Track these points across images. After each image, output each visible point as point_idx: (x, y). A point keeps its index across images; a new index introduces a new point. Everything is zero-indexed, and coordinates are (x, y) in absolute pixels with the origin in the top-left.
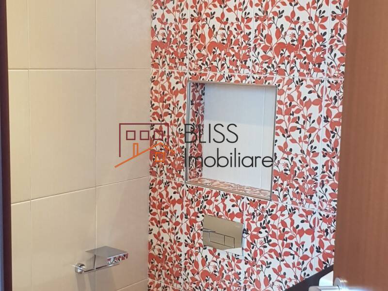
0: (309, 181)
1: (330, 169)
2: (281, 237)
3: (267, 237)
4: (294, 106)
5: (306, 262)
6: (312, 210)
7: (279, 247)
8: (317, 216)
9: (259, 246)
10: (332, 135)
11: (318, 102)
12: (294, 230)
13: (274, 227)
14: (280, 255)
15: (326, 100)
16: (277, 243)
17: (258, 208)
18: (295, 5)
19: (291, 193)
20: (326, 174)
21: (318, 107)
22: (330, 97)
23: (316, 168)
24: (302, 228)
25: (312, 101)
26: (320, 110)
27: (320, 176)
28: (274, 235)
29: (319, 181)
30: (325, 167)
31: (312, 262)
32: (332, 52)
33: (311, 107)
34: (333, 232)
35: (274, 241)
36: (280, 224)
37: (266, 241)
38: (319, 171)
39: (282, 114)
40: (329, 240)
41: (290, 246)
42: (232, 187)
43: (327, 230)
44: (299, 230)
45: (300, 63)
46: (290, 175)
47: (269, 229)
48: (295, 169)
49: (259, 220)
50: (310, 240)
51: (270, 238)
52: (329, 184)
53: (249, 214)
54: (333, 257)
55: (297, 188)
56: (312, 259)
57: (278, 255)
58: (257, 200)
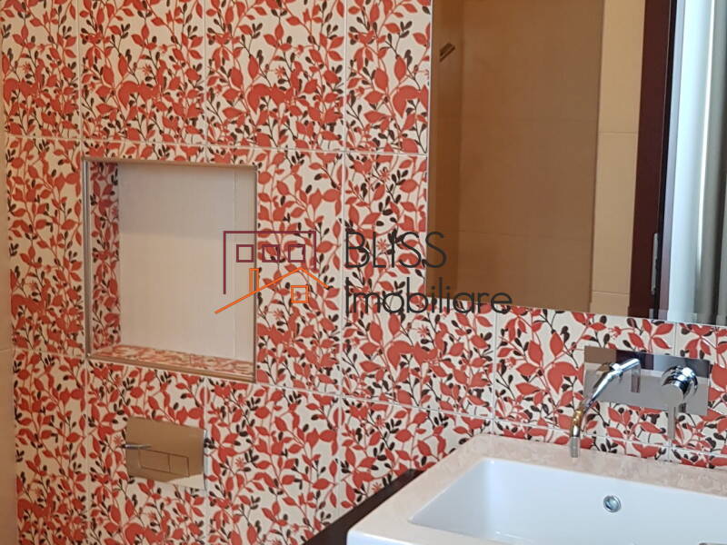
0: (325, 341)
1: (360, 318)
2: (277, 450)
3: (251, 452)
4: (291, 203)
5: (324, 492)
6: (332, 395)
7: (274, 467)
8: (340, 405)
9: (235, 468)
11: (333, 195)
12: (300, 433)
13: (262, 431)
14: (276, 482)
15: (348, 192)
16: (269, 461)
17: (232, 398)
18: (281, 14)
19: (291, 366)
20: (353, 327)
21: (333, 204)
22: (354, 185)
23: (336, 318)
24: (315, 430)
25: (322, 193)
26: (338, 211)
27: (343, 332)
28: (262, 447)
29: (342, 341)
30: (351, 315)
31: (336, 491)
32: (353, 102)
33: (322, 204)
34: (371, 433)
35: (263, 457)
36: (274, 425)
37: (250, 459)
38: (340, 323)
39: (268, 219)
40: (364, 449)
41: (293, 465)
42: (180, 359)
43: (359, 431)
44: (309, 434)
45: (297, 122)
46: (289, 333)
47: (253, 435)
48: (296, 322)
49: (233, 421)
50: (330, 451)
52: (359, 346)
53: (214, 411)
54: (373, 478)
55: (303, 357)
56: (334, 485)
57: (273, 484)
58: (228, 383)
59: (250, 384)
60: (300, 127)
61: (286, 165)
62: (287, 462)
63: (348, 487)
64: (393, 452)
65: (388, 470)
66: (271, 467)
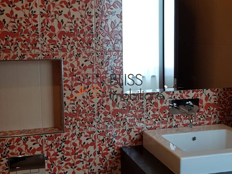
0: (90, 114)
1: (102, 104)
2: (74, 153)
3: (63, 156)
5: (91, 163)
6: (93, 131)
7: (73, 160)
8: (97, 133)
9: (57, 164)
10: (102, 84)
12: (82, 146)
13: (67, 148)
14: (73, 164)
16: (71, 158)
17: (55, 140)
18: (70, 8)
19: (78, 124)
20: (100, 107)
21: (92, 69)
23: (94, 105)
24: (88, 143)
25: (87, 66)
27: (97, 109)
28: (68, 154)
29: (96, 112)
30: (99, 104)
32: (97, 36)
33: (87, 70)
34: (107, 139)
35: (68, 157)
36: (72, 145)
37: (63, 159)
38: (96, 107)
39: (67, 77)
40: (105, 145)
41: (80, 157)
43: (103, 140)
44: (85, 145)
45: (77, 43)
46: (77, 113)
47: (64, 151)
48: (79, 109)
49: (56, 148)
50: (93, 149)
51: (65, 156)
52: (102, 113)
53: (48, 146)
54: (108, 153)
55: (82, 120)
56: (95, 159)
57: (72, 165)
58: (53, 135)
59: (62, 134)
60: (78, 45)
61: (74, 58)
62: (77, 157)
63: (100, 158)
64: (115, 143)
65: (113, 149)
66: (71, 160)
